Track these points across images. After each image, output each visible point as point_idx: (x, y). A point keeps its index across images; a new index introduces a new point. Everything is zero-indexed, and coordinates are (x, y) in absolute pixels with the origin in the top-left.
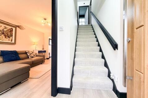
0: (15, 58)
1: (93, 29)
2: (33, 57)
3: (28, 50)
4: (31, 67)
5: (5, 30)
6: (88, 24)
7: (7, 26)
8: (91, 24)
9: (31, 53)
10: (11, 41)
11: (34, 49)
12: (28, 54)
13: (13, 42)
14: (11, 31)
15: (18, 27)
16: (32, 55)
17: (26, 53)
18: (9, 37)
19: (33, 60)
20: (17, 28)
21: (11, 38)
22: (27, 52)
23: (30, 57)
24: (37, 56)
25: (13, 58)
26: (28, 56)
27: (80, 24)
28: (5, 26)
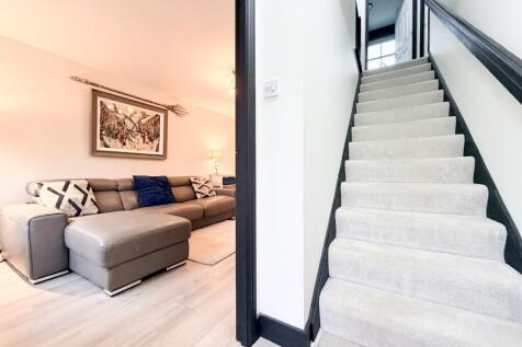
0: (163, 196)
1: (437, 76)
2: (207, 196)
3: (195, 175)
4: (194, 230)
5: (143, 121)
6: (414, 56)
7: (148, 112)
8: (426, 55)
9: (203, 183)
10: (157, 150)
11: (213, 172)
12: (196, 187)
13: (161, 152)
14: (156, 121)
15: (172, 108)
16: (206, 191)
17: (190, 184)
18: (152, 141)
19: (205, 206)
20: (170, 112)
21: (156, 142)
22: (192, 180)
23: (198, 196)
24: (218, 193)
25: (158, 198)
26: (195, 193)
27: (372, 66)
28: (144, 110)
